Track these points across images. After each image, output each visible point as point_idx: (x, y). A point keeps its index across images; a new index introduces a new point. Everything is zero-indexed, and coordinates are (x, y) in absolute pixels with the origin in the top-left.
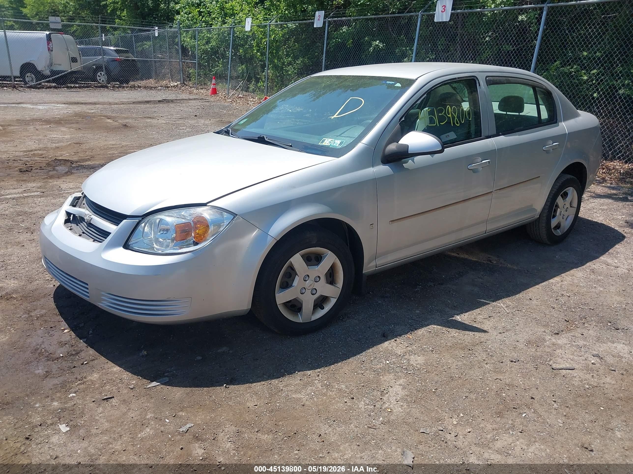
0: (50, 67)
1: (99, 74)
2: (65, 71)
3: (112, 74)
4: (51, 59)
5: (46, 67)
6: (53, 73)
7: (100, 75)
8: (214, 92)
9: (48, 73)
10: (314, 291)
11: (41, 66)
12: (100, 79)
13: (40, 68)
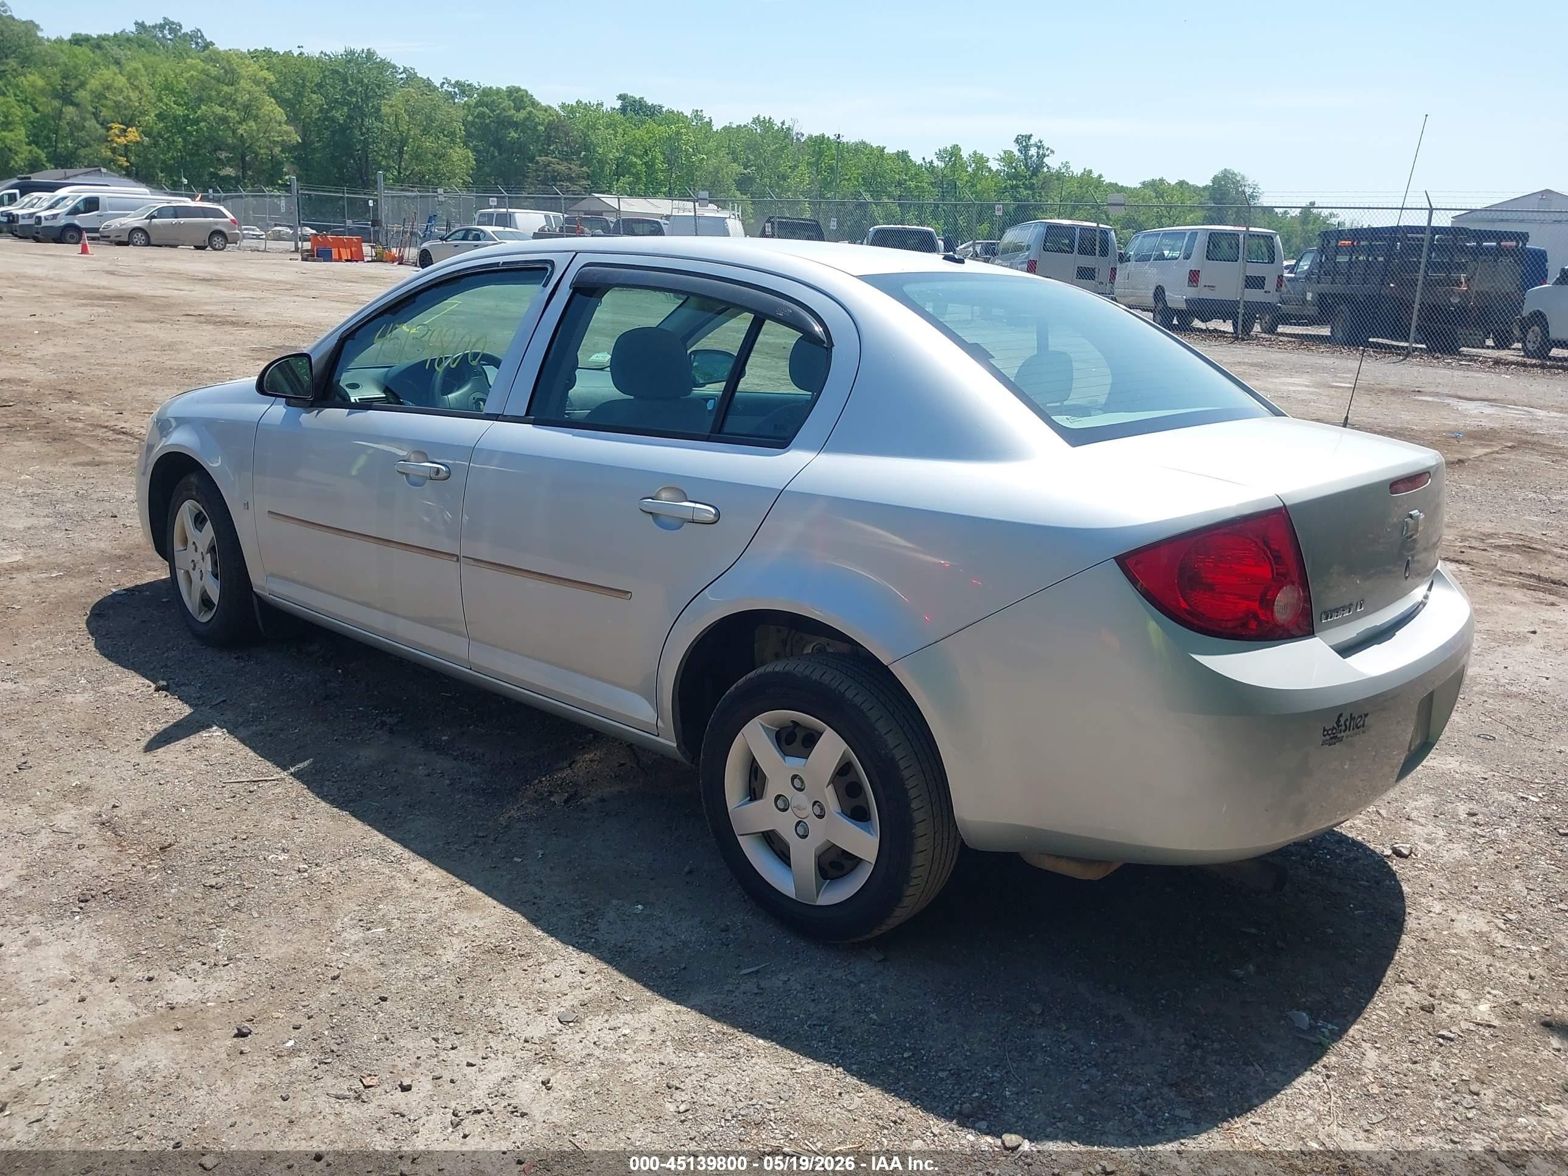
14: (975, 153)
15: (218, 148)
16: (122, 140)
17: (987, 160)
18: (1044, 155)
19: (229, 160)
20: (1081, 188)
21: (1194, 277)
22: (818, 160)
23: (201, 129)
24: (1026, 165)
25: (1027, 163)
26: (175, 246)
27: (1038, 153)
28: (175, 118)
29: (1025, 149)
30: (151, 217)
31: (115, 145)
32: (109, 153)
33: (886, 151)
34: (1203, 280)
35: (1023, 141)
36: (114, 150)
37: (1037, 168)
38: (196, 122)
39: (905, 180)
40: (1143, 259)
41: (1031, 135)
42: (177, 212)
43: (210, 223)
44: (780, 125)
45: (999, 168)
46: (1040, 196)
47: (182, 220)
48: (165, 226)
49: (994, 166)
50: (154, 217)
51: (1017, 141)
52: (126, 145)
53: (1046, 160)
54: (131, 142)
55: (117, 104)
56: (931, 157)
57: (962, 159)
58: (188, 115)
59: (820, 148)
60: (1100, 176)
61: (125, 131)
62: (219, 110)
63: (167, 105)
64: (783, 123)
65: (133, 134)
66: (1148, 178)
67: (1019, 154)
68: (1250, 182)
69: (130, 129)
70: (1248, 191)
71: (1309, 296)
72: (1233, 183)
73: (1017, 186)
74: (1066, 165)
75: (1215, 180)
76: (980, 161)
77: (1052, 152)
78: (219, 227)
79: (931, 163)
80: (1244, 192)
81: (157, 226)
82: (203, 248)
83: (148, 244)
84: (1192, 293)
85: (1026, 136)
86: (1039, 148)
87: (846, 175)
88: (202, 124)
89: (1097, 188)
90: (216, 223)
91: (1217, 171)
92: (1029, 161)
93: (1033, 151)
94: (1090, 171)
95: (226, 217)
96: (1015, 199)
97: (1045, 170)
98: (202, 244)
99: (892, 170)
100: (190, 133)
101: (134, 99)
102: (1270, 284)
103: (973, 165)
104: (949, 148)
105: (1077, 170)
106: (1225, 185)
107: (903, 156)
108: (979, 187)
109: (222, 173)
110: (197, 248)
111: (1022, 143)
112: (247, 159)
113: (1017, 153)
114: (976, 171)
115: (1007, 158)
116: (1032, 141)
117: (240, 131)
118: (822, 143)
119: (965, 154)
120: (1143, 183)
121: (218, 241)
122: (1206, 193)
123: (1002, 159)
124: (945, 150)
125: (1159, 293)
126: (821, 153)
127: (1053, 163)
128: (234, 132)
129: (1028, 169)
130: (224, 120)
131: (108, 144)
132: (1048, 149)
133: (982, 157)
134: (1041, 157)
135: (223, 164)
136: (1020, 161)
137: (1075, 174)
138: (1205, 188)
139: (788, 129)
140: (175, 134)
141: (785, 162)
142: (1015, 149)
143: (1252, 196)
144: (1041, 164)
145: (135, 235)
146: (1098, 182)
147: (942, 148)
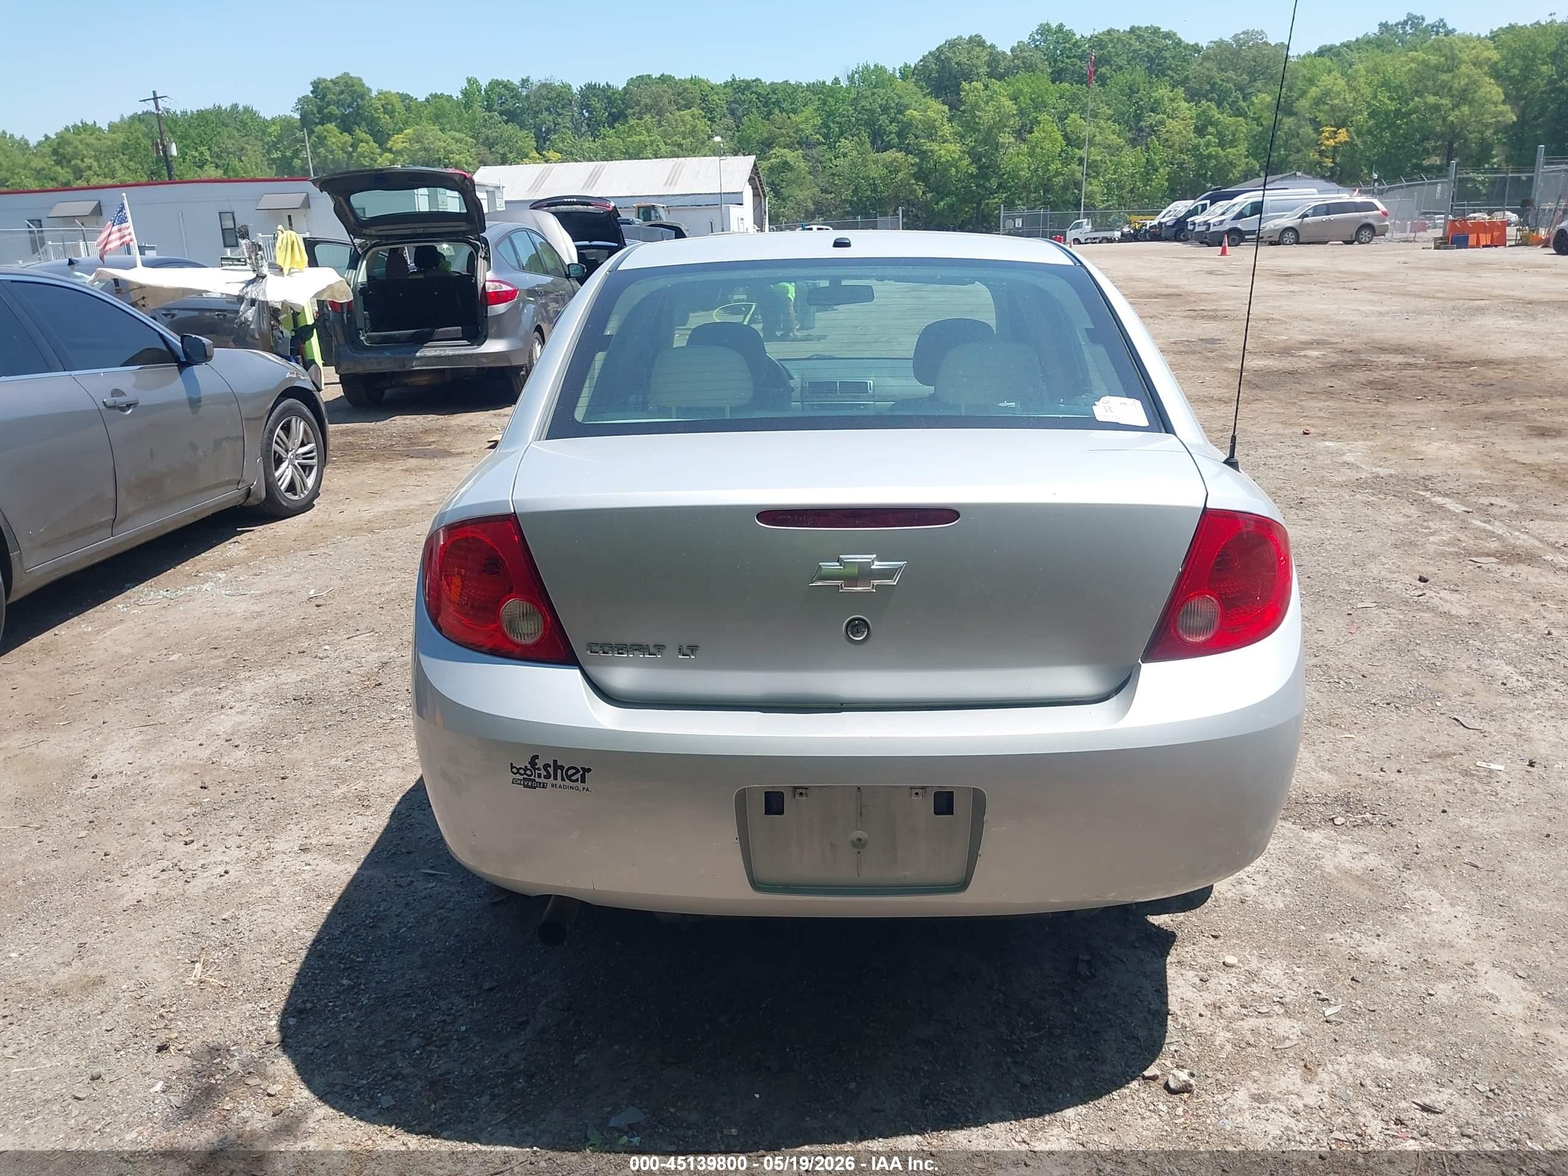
15: (1426, 138)
16: (1331, 142)
19: (1435, 148)
23: (1412, 121)
26: (1325, 243)
28: (1387, 114)
30: (1305, 216)
31: (1323, 148)
32: (1317, 156)
36: (1321, 153)
38: (1409, 114)
42: (1329, 209)
43: (1361, 217)
47: (1333, 217)
48: (1315, 224)
50: (1307, 216)
52: (1335, 147)
54: (1340, 142)
55: (1333, 108)
58: (1400, 109)
61: (1335, 133)
62: (1431, 99)
63: (1380, 101)
65: (1343, 135)
69: (1340, 131)
78: (1370, 221)
81: (1308, 224)
82: (1351, 242)
83: (1298, 242)
88: (1414, 116)
90: (1366, 217)
95: (1378, 209)
98: (1349, 239)
100: (1399, 127)
101: (1348, 100)
109: (1426, 163)
110: (1346, 243)
112: (1455, 145)
117: (1451, 118)
121: (1366, 233)
128: (1444, 119)
130: (1437, 108)
131: (1317, 148)
135: (1427, 153)
140: (1385, 129)
145: (1286, 235)
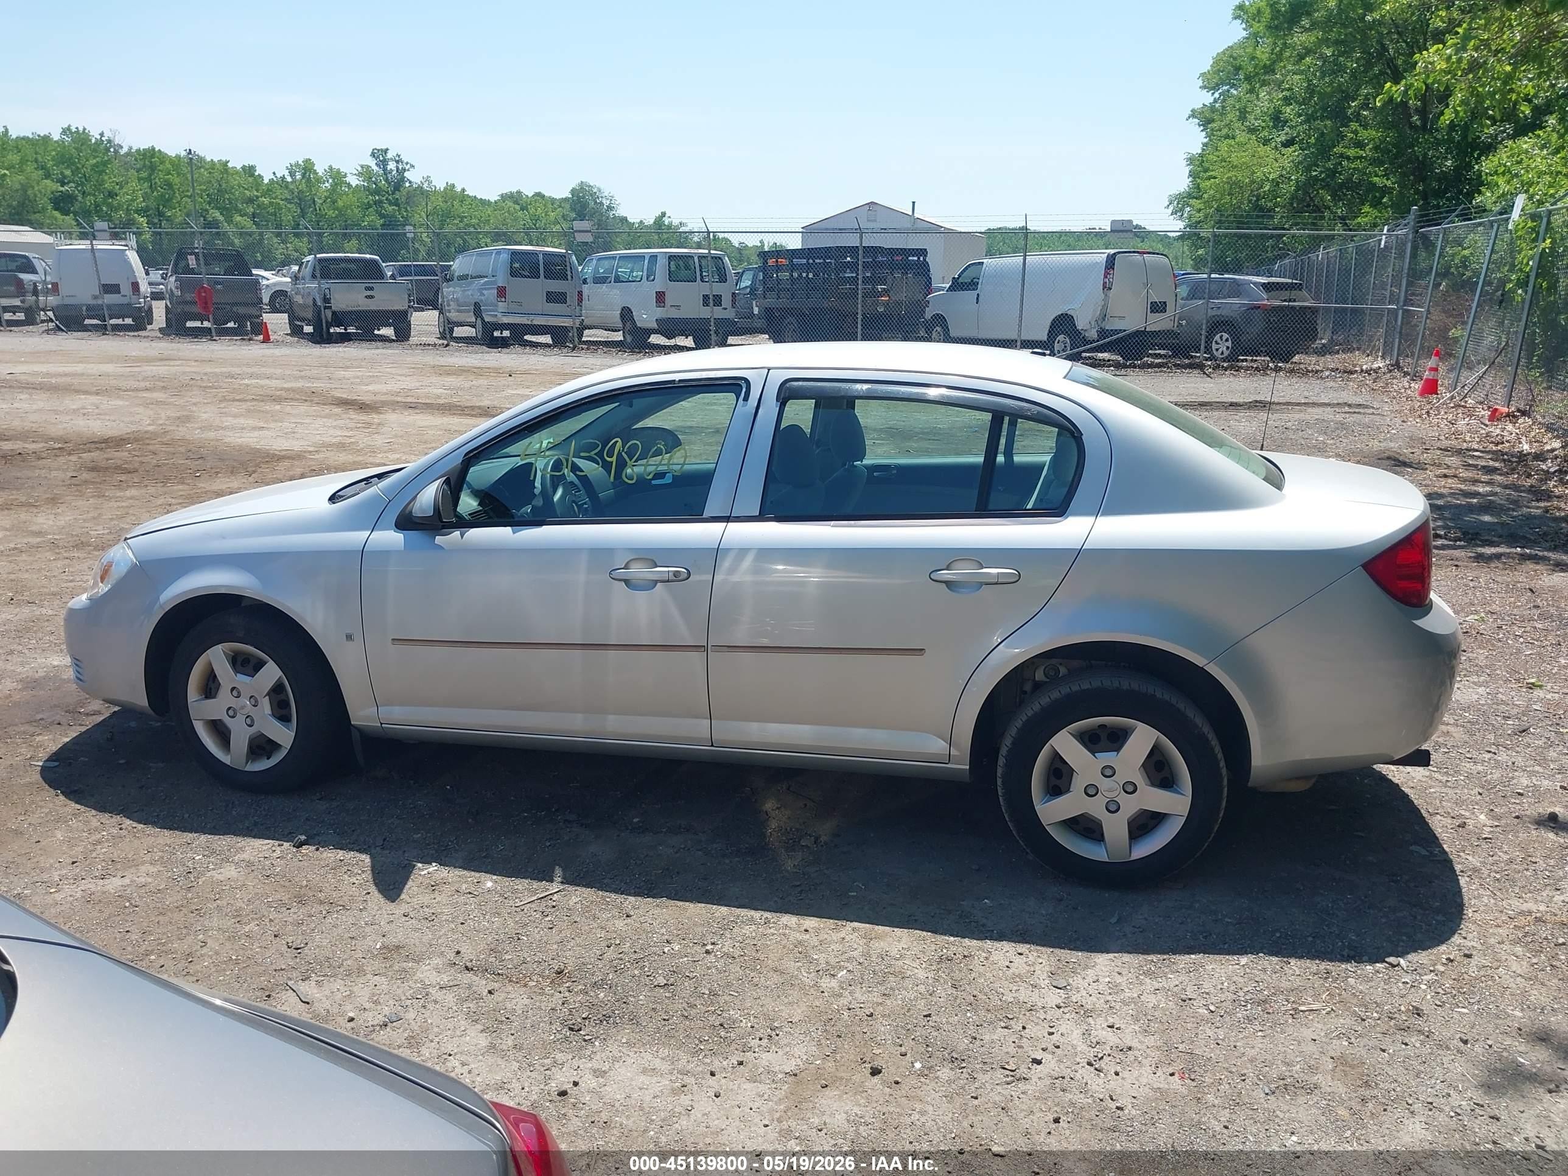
0: (1100, 322)
1: (1217, 337)
2: (1125, 331)
3: (1243, 338)
4: (1105, 307)
5: (1093, 323)
6: (1103, 333)
7: (1219, 341)
8: (1431, 388)
9: (1093, 334)
10: (250, 722)
11: (1084, 322)
12: (1217, 350)
13: (1080, 325)
14: (331, 168)
17: (345, 176)
18: (405, 170)
20: (446, 202)
21: (660, 297)
22: (150, 175)
24: (386, 180)
25: (387, 178)
27: (398, 168)
29: (383, 164)
33: (230, 165)
34: (669, 300)
35: (379, 155)
37: (399, 183)
39: (257, 197)
40: (600, 280)
41: (387, 149)
44: (99, 137)
45: (358, 182)
46: (407, 211)
49: (354, 181)
51: (373, 155)
53: (406, 174)
56: (282, 172)
57: (315, 173)
59: (151, 162)
60: (463, 190)
64: (102, 135)
66: (506, 190)
67: (377, 169)
68: (606, 194)
70: (606, 203)
71: (756, 311)
72: (591, 195)
73: (381, 202)
74: (428, 179)
75: (573, 191)
76: (337, 177)
77: (413, 166)
79: (283, 178)
80: (601, 204)
84: (660, 313)
85: (382, 150)
86: (397, 162)
87: (188, 191)
89: (462, 201)
91: (574, 184)
92: (389, 175)
93: (392, 166)
94: (453, 186)
96: (382, 216)
97: (407, 184)
99: (239, 186)
102: (726, 301)
103: (330, 181)
104: (300, 162)
105: (440, 185)
106: (584, 197)
107: (249, 170)
108: (340, 203)
111: (378, 157)
113: (375, 168)
114: (335, 185)
115: (365, 173)
116: (389, 155)
118: (153, 156)
119: (320, 169)
120: (502, 196)
122: (568, 206)
123: (360, 174)
124: (297, 165)
125: (626, 314)
126: (153, 168)
127: (414, 177)
129: (389, 183)
132: (407, 163)
133: (338, 172)
134: (401, 172)
136: (379, 176)
137: (438, 188)
138: (566, 200)
139: (109, 141)
141: (110, 178)
142: (372, 163)
143: (610, 208)
144: (402, 179)
146: (463, 197)
147: (293, 163)
